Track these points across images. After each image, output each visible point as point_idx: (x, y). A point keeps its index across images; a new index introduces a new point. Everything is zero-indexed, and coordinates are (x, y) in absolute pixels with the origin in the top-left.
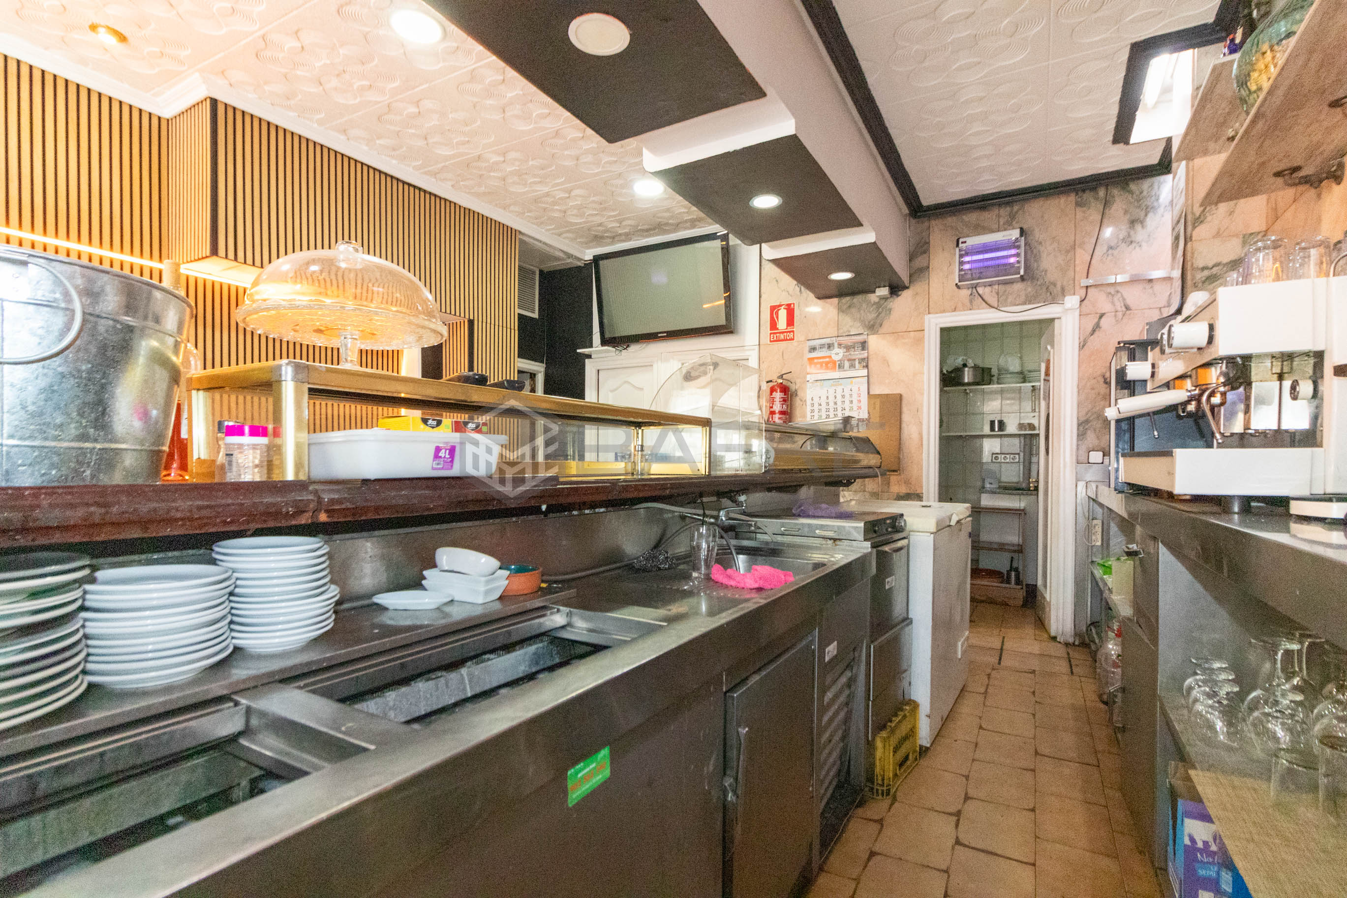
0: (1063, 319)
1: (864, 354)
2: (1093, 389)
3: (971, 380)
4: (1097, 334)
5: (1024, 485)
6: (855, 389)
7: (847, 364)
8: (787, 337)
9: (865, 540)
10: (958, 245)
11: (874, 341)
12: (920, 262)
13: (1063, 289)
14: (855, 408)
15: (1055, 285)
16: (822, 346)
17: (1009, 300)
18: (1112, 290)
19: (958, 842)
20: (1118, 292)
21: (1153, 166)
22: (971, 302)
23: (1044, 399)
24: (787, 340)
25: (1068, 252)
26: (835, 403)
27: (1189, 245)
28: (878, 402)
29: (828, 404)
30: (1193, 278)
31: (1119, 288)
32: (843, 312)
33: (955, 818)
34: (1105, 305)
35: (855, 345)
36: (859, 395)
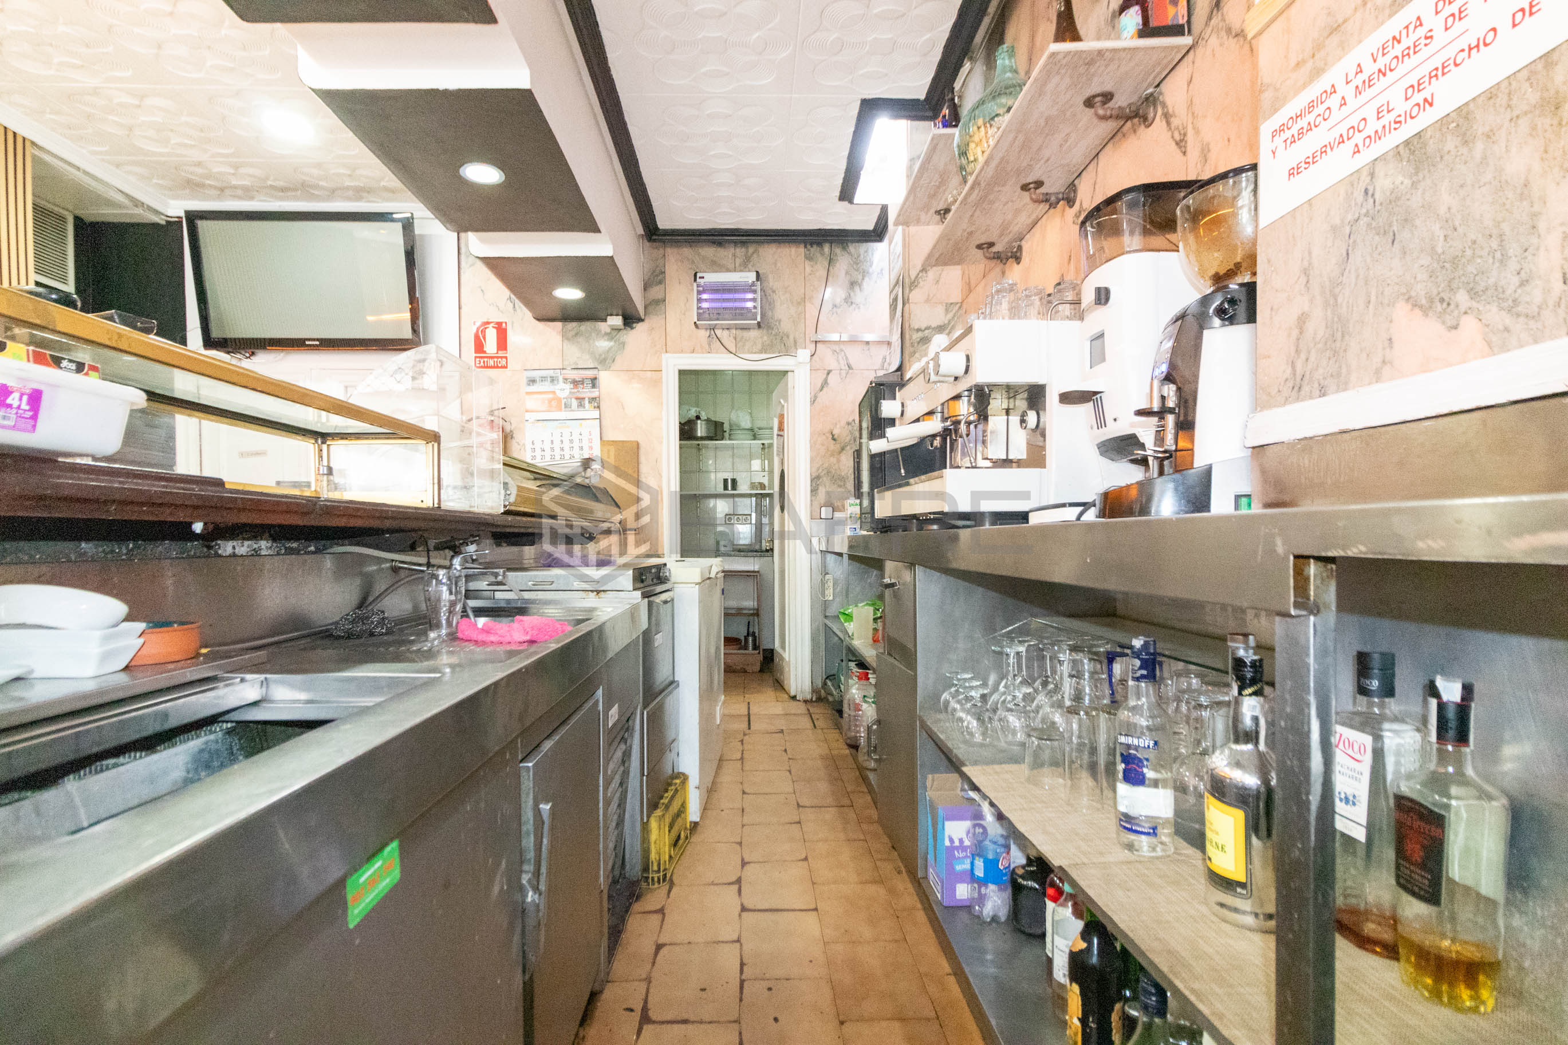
0: (796, 372)
1: (595, 393)
2: (823, 445)
3: (704, 434)
4: (825, 389)
5: (757, 547)
6: (585, 433)
7: (575, 403)
8: (499, 363)
9: (634, 590)
10: (695, 280)
11: (604, 377)
12: (655, 292)
13: (795, 342)
15: (788, 337)
16: (543, 379)
17: (746, 348)
18: (836, 348)
19: (744, 909)
20: (842, 350)
21: (869, 231)
22: (709, 345)
23: (778, 455)
24: (498, 367)
25: (799, 303)
26: (562, 449)
27: (907, 306)
28: (612, 449)
29: (552, 449)
30: (911, 336)
31: (842, 347)
32: (568, 339)
33: (736, 887)
34: (831, 362)
35: (582, 382)
36: (590, 441)
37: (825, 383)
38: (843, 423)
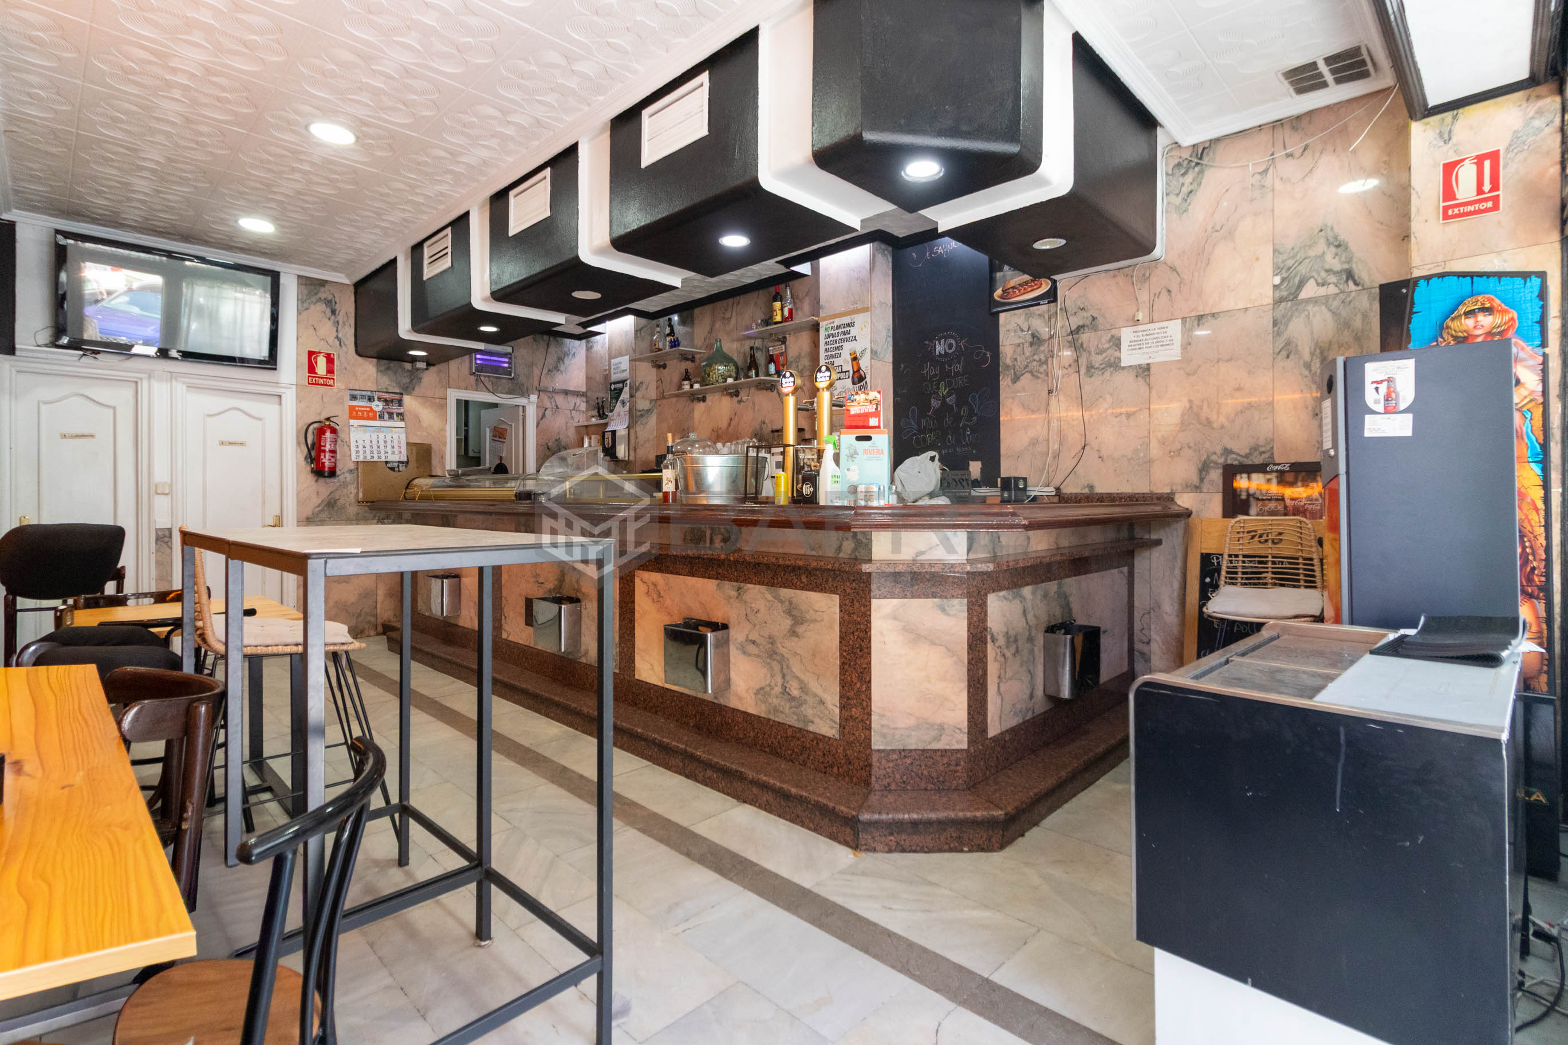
0: (529, 408)
1: (401, 410)
4: (544, 419)
6: (395, 437)
7: (386, 416)
8: (326, 382)
11: (407, 399)
13: (528, 390)
14: (397, 452)
15: (524, 386)
16: (363, 397)
17: (502, 390)
18: (550, 395)
20: (553, 397)
22: (477, 386)
24: (326, 385)
25: (530, 367)
26: (379, 447)
28: (415, 451)
29: (372, 447)
31: (553, 395)
32: (381, 371)
34: (548, 404)
35: (392, 401)
36: (399, 442)
37: (544, 416)
38: (554, 440)
